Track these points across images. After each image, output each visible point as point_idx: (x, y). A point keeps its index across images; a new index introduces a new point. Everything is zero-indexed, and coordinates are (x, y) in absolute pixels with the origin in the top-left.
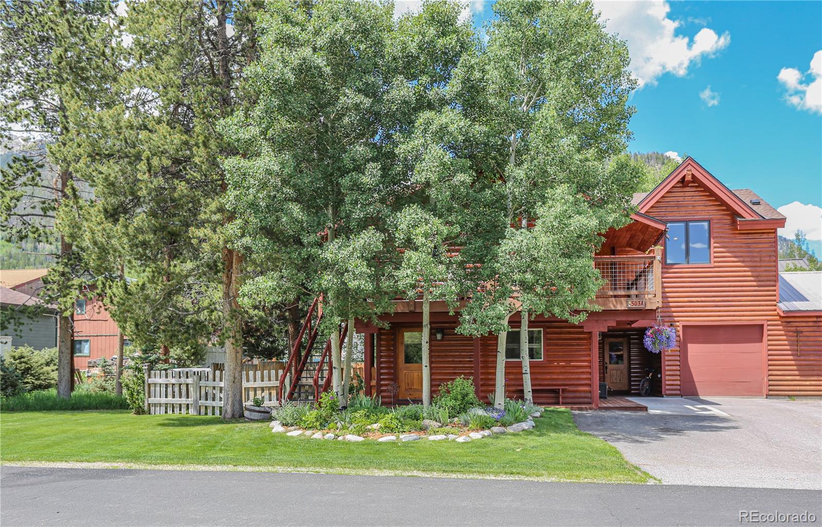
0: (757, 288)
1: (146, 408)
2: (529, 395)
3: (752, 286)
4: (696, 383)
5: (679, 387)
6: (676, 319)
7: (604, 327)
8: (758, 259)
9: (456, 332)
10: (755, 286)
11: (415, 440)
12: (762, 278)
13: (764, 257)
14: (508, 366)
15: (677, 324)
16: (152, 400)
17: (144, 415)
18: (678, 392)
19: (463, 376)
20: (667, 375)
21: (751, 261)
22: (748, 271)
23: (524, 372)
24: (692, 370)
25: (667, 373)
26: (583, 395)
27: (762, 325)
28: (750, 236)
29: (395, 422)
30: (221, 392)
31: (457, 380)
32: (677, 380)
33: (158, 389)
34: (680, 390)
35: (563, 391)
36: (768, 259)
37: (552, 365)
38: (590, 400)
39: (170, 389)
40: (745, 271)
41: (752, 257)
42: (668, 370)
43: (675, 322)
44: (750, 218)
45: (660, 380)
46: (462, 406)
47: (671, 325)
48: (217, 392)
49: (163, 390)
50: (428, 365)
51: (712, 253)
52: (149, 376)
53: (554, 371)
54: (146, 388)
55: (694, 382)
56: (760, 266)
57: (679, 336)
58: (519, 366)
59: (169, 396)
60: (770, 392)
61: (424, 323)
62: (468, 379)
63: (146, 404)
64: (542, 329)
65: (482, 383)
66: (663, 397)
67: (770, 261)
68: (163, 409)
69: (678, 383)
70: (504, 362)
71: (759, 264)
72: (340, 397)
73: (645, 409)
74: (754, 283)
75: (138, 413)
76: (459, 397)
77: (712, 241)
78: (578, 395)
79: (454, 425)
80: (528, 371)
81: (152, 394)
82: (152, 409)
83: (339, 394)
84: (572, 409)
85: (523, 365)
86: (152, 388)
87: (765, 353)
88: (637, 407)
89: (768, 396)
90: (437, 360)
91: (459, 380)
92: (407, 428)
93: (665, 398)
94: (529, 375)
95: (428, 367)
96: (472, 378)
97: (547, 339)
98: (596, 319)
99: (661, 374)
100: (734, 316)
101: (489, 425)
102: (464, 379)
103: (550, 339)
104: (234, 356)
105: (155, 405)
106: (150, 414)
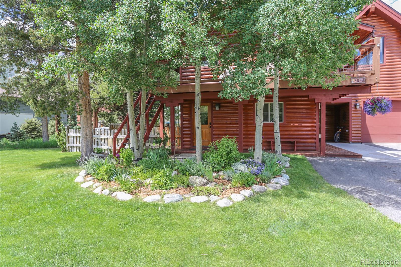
1: (67, 149)
2: (278, 148)
4: (370, 135)
5: (360, 138)
6: (359, 97)
7: (330, 99)
9: (219, 96)
11: (177, 201)
14: (265, 126)
15: (360, 100)
16: (70, 145)
17: (66, 153)
18: (360, 140)
19: (228, 136)
20: (353, 131)
23: (275, 131)
24: (369, 127)
25: (353, 129)
26: (310, 144)
29: (163, 180)
30: (101, 141)
31: (223, 139)
32: (359, 133)
33: (72, 139)
34: (361, 139)
35: (297, 142)
37: (289, 125)
38: (315, 148)
39: (78, 139)
43: (359, 99)
45: (348, 134)
46: (227, 161)
47: (356, 101)
48: (99, 140)
49: (75, 139)
50: (200, 127)
51: (385, 56)
52: (68, 132)
53: (291, 129)
54: (67, 138)
55: (369, 134)
57: (361, 108)
58: (272, 126)
59: (78, 143)
61: (196, 93)
62: (232, 138)
63: (67, 147)
64: (283, 102)
65: (244, 136)
66: (350, 143)
68: (75, 149)
69: (360, 135)
70: (262, 124)
72: (136, 152)
73: (360, 156)
75: (64, 151)
76: (225, 154)
77: (385, 49)
78: (307, 144)
79: (218, 181)
80: (279, 131)
81: (70, 141)
82: (70, 149)
83: (135, 149)
84: (306, 155)
85: (275, 126)
86: (70, 139)
88: (354, 155)
90: (217, 122)
91: (224, 140)
92: (175, 184)
93: (352, 144)
94: (279, 133)
95: (200, 128)
96: (235, 137)
97: (286, 109)
98: (324, 93)
99: (349, 129)
101: (250, 183)
102: (229, 138)
103: (289, 109)
104: (85, 121)
105: (72, 147)
106: (69, 152)
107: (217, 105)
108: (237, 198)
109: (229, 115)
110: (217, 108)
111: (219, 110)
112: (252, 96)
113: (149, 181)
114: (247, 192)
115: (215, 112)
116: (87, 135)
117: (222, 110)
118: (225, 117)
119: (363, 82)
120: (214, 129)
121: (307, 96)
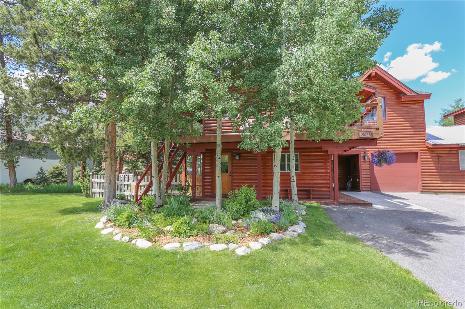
0: (413, 133)
1: (90, 194)
2: (295, 197)
3: (410, 132)
4: (379, 184)
5: (370, 187)
6: (367, 150)
7: (341, 151)
8: (413, 117)
9: (238, 147)
10: (412, 132)
11: (196, 249)
12: (416, 127)
13: (417, 116)
14: (282, 175)
15: (368, 152)
16: (94, 190)
17: (89, 198)
18: (369, 189)
20: (363, 180)
21: (409, 118)
22: (408, 124)
23: (292, 180)
24: (377, 177)
25: (363, 179)
26: (324, 193)
27: (417, 154)
28: (408, 105)
29: (184, 228)
30: (124, 187)
31: (242, 188)
32: (369, 183)
33: (96, 184)
34: (370, 188)
35: (313, 190)
36: (419, 117)
37: (305, 175)
38: (329, 196)
39: (101, 185)
40: (406, 124)
41: (410, 116)
42: (364, 177)
43: (367, 151)
44: (410, 94)
45: (359, 183)
46: (246, 209)
47: (365, 153)
48: (122, 187)
49: (99, 185)
51: (387, 114)
52: (93, 178)
53: (307, 178)
54: (91, 184)
55: (378, 184)
56: (415, 121)
57: (369, 159)
58: (289, 175)
59: (101, 188)
60: (423, 190)
61: (218, 143)
62: (251, 186)
63: (90, 192)
64: (299, 153)
65: (262, 185)
66: (361, 192)
67: (420, 118)
68: (98, 195)
69: (369, 184)
70: (279, 174)
71: (414, 120)
72: (157, 199)
73: (371, 204)
74: (412, 130)
75: (87, 197)
76: (244, 202)
77: (386, 108)
78: (321, 193)
79: (238, 229)
80: (295, 180)
81: (94, 187)
82: (93, 194)
83: (157, 196)
84: (321, 203)
85: (291, 175)
86: (94, 184)
87: (419, 168)
88: (365, 203)
89: (422, 192)
90: (236, 171)
92: (195, 232)
93: (362, 193)
94: (295, 182)
95: (221, 177)
96: (254, 186)
97: (302, 159)
98: (336, 146)
99: (359, 179)
100: (400, 148)
101: (268, 231)
102: (248, 186)
103: (304, 159)
105: (95, 193)
106: (92, 197)
107: (237, 155)
108: (256, 245)
109: (248, 164)
110: (237, 158)
111: (239, 159)
112: (270, 147)
113: (169, 228)
114: (265, 241)
115: (235, 161)
116: (110, 181)
117: (242, 160)
118: (245, 166)
119: (370, 136)
120: (234, 178)
121: (321, 148)
